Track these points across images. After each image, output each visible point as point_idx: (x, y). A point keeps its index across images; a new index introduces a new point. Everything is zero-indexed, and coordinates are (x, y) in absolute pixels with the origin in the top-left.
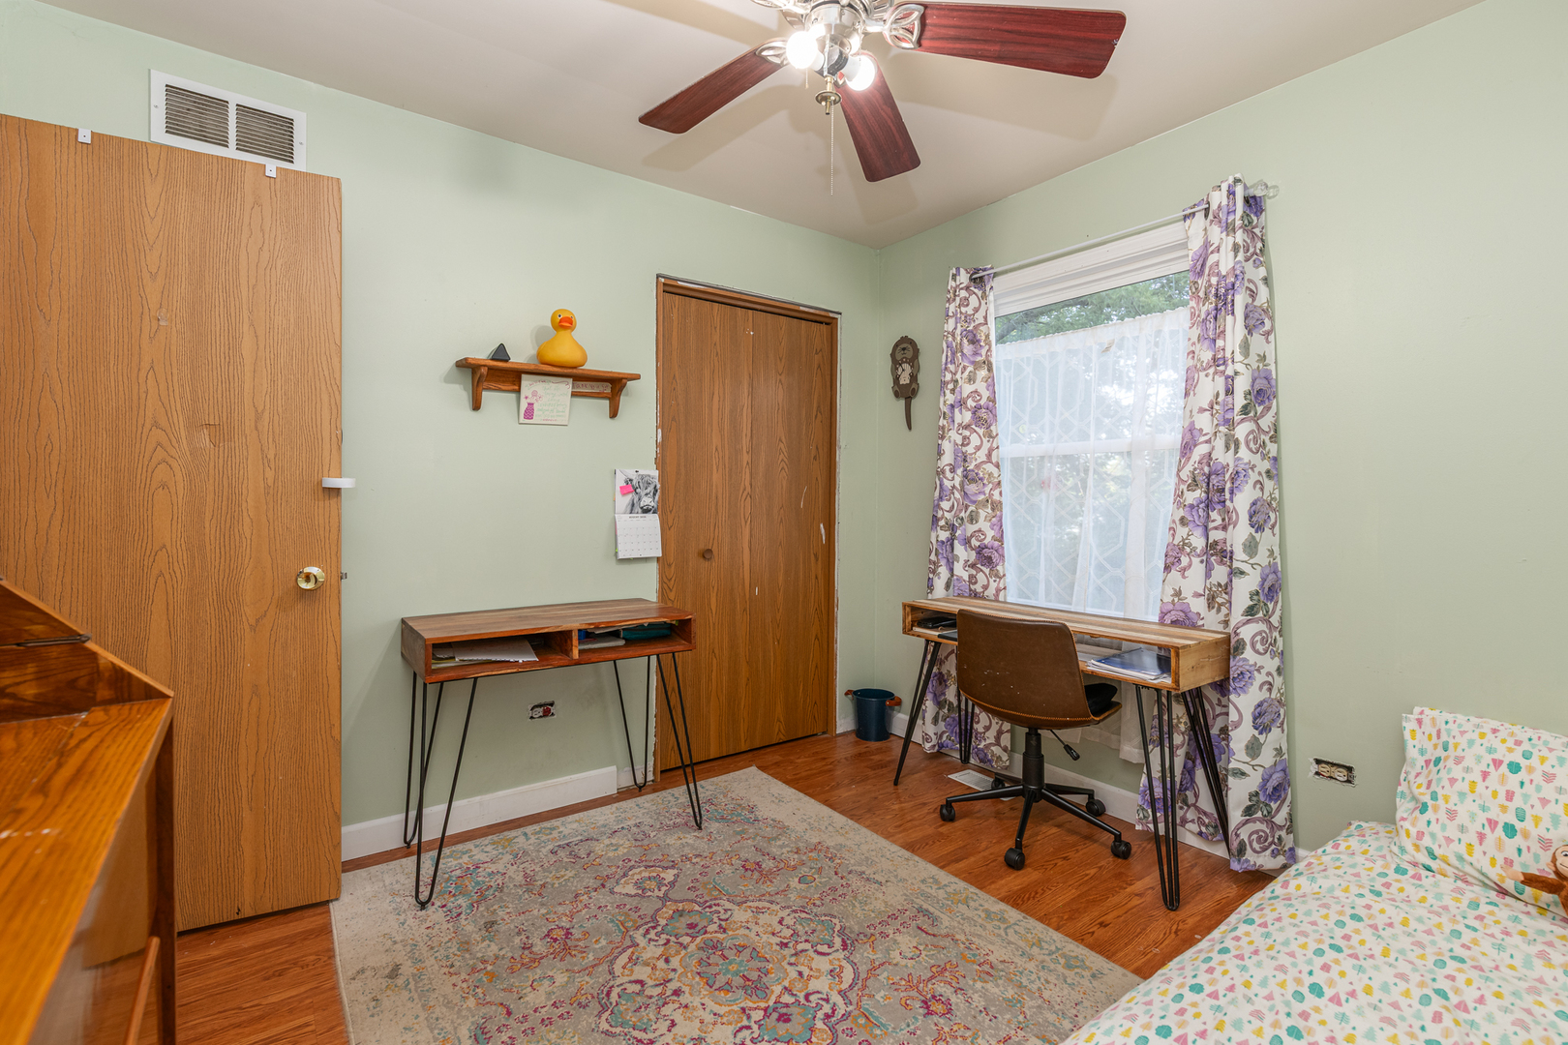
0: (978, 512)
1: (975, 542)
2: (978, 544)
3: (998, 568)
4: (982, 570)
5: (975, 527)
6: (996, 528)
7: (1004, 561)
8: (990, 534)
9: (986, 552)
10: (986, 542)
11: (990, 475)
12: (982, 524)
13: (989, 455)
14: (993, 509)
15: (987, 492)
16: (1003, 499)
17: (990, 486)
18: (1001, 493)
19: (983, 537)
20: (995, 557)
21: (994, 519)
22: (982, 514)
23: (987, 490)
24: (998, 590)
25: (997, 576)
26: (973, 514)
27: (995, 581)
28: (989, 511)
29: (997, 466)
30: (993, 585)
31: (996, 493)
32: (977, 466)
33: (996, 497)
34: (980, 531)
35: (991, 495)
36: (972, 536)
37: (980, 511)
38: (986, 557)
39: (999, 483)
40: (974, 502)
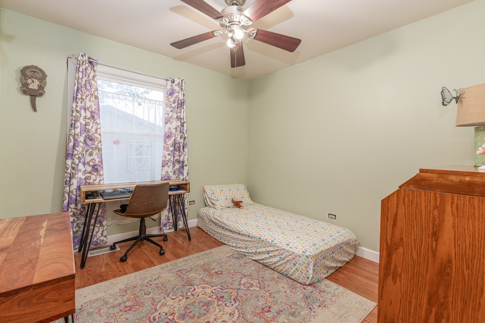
0: (93, 152)
1: (91, 164)
2: (93, 164)
3: (100, 172)
4: (93, 174)
5: (92, 158)
6: (100, 158)
7: (103, 170)
8: (97, 160)
9: (96, 167)
10: (96, 163)
11: (97, 138)
12: (95, 157)
13: (96, 130)
14: (99, 151)
15: (96, 144)
16: (103, 147)
17: (97, 142)
18: (101, 145)
19: (95, 161)
20: (99, 168)
21: (99, 154)
22: (95, 152)
23: (96, 143)
24: (100, 181)
25: (100, 175)
26: (91, 152)
27: (99, 177)
28: (97, 151)
29: (100, 135)
30: (98, 179)
31: (100, 145)
32: (92, 134)
33: (100, 146)
34: (93, 159)
35: (98, 146)
36: (90, 161)
37: (94, 151)
38: (96, 169)
39: (101, 141)
40: (91, 148)
